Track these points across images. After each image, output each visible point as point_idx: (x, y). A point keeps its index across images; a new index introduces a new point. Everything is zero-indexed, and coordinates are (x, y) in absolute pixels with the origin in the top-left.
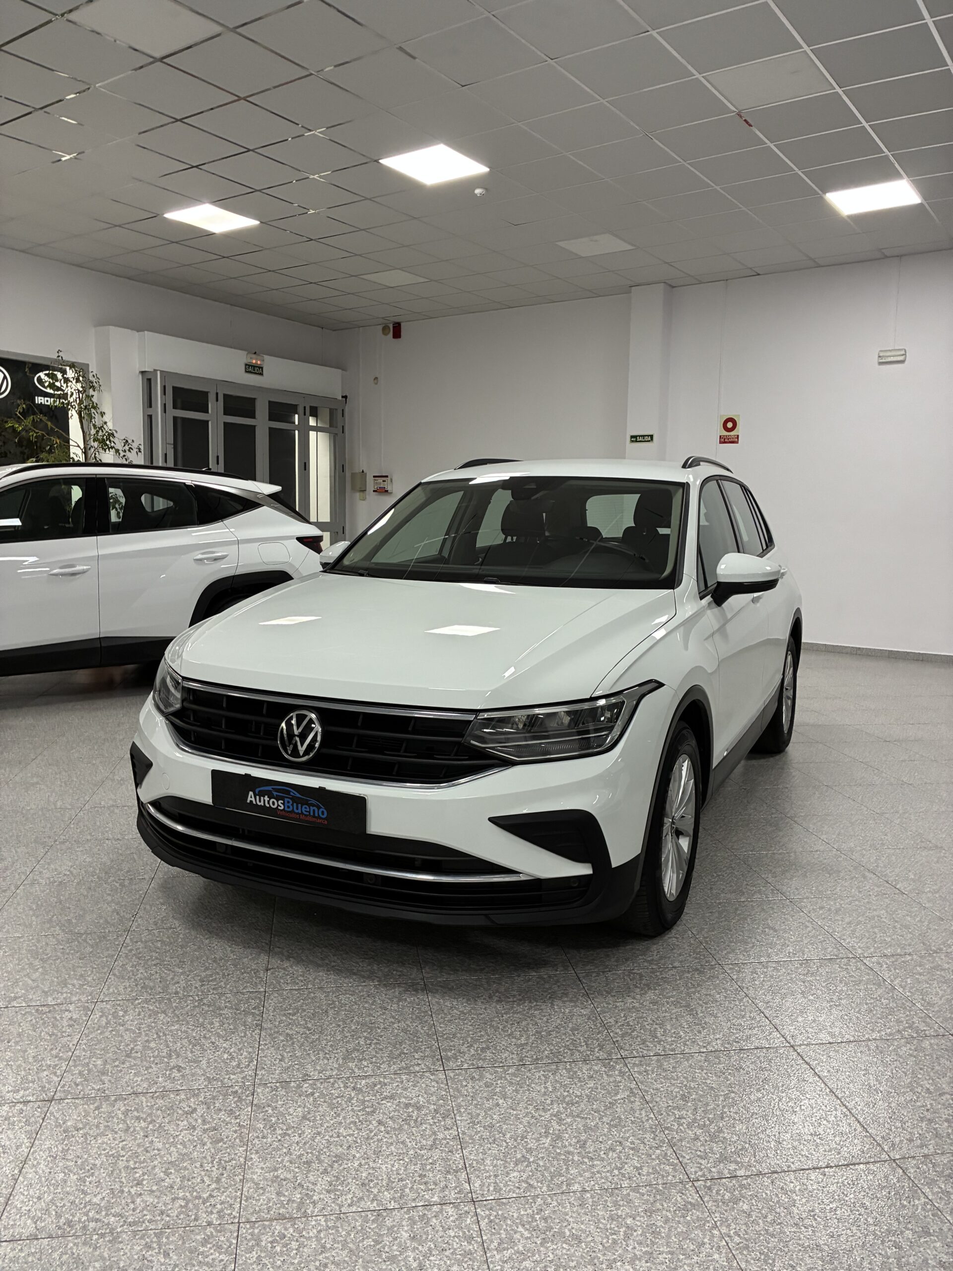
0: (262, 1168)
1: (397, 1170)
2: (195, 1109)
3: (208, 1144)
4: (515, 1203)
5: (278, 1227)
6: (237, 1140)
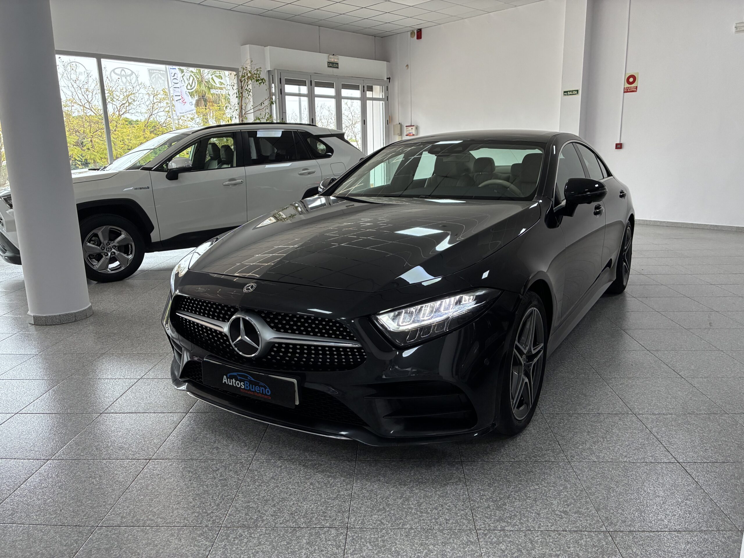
0: (242, 501)
1: (312, 508)
2: (219, 469)
3: (220, 487)
4: (370, 531)
5: (240, 531)
6: (234, 486)
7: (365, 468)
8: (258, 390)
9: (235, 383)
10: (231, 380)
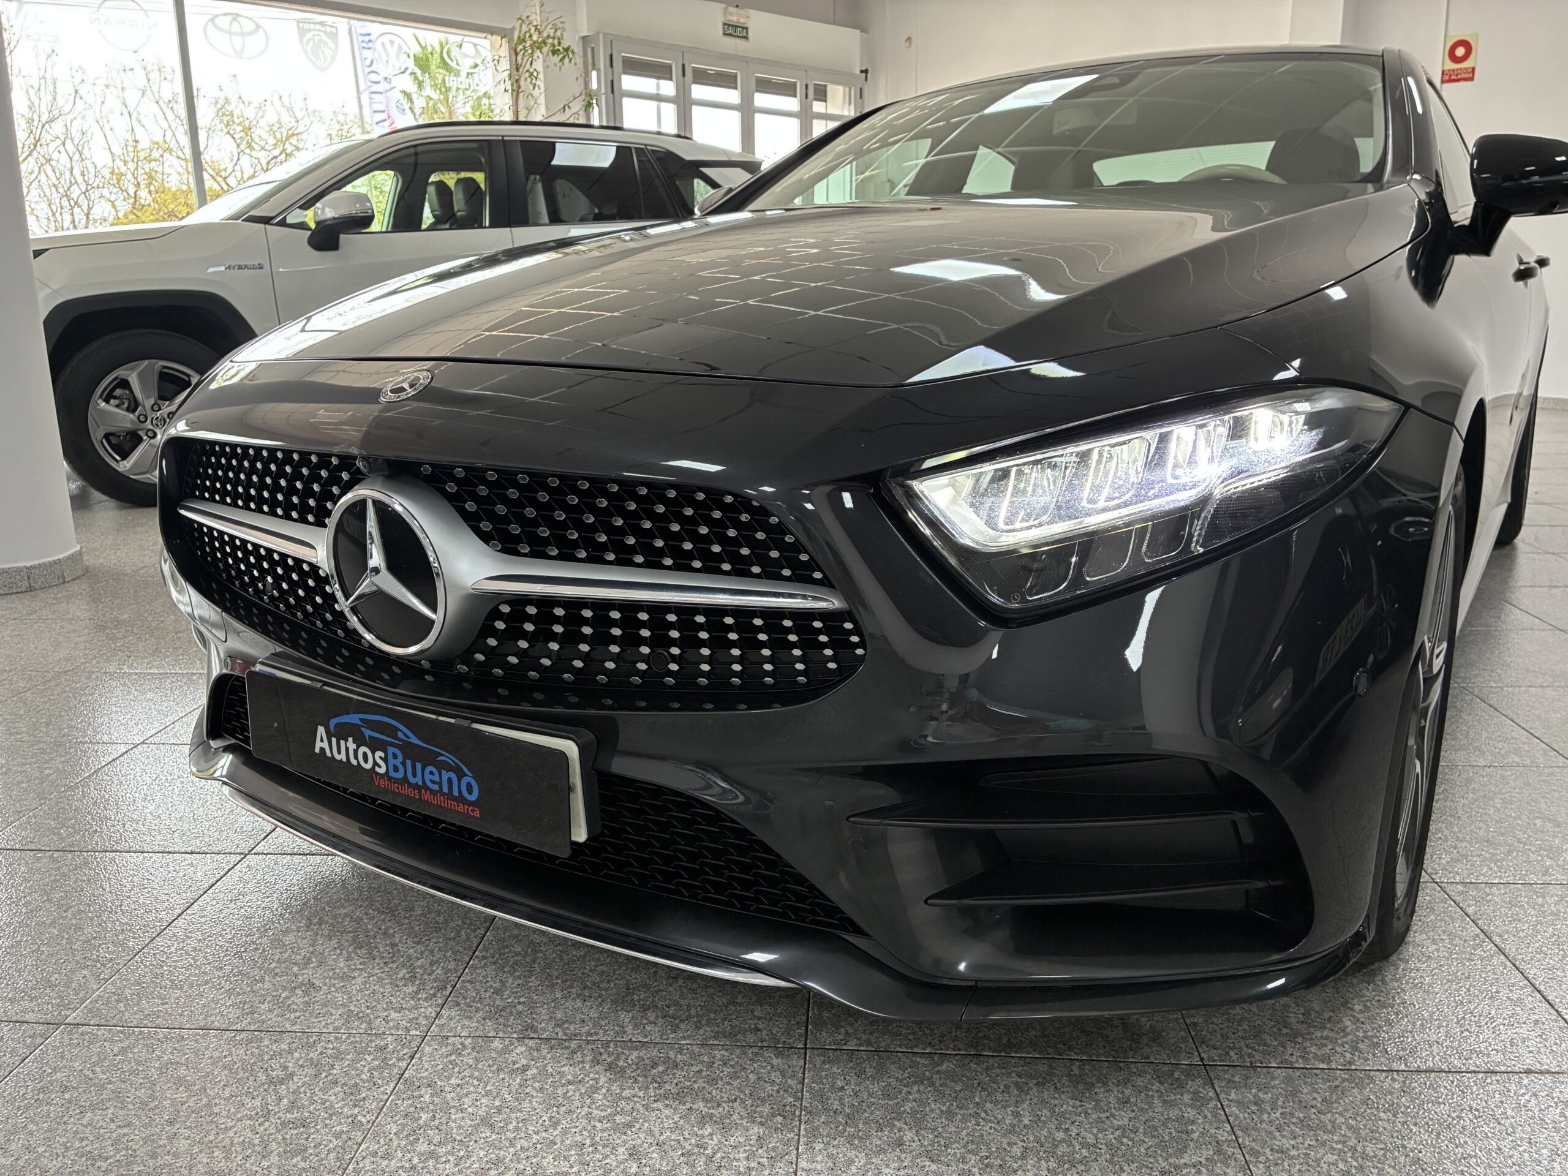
7: (839, 1083)
8: (432, 781)
9: (356, 752)
10: (342, 742)
